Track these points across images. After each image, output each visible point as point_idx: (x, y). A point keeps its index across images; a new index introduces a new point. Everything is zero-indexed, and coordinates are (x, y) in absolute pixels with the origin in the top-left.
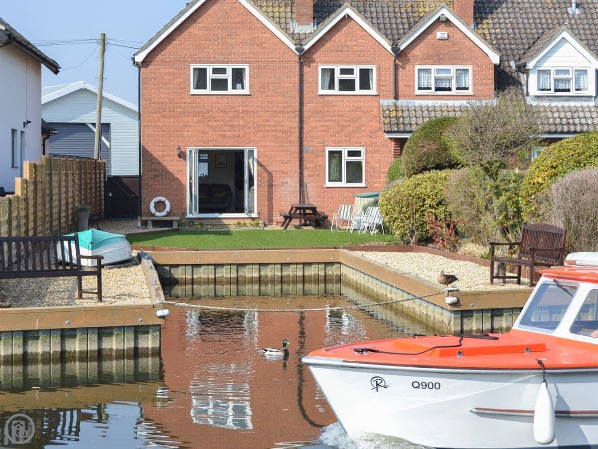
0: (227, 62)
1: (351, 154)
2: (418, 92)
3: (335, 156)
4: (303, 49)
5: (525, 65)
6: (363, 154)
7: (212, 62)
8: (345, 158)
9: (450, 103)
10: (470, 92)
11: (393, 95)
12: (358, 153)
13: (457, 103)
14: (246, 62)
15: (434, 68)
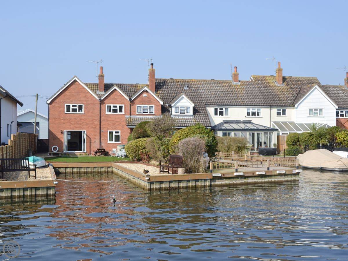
0: (77, 103)
1: (116, 132)
2: (137, 113)
3: (111, 133)
4: (101, 99)
5: (171, 105)
6: (120, 132)
7: (72, 103)
8: (114, 134)
9: (147, 117)
10: (154, 113)
11: (129, 114)
12: (118, 132)
13: (150, 117)
14: (83, 103)
15: (142, 106)
